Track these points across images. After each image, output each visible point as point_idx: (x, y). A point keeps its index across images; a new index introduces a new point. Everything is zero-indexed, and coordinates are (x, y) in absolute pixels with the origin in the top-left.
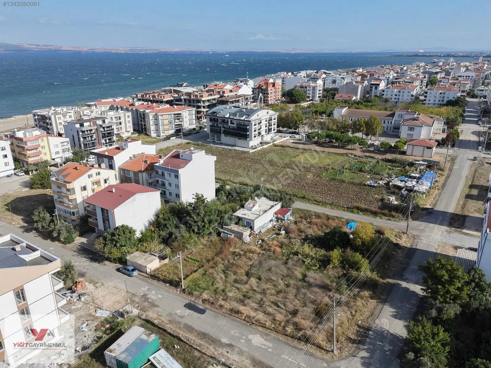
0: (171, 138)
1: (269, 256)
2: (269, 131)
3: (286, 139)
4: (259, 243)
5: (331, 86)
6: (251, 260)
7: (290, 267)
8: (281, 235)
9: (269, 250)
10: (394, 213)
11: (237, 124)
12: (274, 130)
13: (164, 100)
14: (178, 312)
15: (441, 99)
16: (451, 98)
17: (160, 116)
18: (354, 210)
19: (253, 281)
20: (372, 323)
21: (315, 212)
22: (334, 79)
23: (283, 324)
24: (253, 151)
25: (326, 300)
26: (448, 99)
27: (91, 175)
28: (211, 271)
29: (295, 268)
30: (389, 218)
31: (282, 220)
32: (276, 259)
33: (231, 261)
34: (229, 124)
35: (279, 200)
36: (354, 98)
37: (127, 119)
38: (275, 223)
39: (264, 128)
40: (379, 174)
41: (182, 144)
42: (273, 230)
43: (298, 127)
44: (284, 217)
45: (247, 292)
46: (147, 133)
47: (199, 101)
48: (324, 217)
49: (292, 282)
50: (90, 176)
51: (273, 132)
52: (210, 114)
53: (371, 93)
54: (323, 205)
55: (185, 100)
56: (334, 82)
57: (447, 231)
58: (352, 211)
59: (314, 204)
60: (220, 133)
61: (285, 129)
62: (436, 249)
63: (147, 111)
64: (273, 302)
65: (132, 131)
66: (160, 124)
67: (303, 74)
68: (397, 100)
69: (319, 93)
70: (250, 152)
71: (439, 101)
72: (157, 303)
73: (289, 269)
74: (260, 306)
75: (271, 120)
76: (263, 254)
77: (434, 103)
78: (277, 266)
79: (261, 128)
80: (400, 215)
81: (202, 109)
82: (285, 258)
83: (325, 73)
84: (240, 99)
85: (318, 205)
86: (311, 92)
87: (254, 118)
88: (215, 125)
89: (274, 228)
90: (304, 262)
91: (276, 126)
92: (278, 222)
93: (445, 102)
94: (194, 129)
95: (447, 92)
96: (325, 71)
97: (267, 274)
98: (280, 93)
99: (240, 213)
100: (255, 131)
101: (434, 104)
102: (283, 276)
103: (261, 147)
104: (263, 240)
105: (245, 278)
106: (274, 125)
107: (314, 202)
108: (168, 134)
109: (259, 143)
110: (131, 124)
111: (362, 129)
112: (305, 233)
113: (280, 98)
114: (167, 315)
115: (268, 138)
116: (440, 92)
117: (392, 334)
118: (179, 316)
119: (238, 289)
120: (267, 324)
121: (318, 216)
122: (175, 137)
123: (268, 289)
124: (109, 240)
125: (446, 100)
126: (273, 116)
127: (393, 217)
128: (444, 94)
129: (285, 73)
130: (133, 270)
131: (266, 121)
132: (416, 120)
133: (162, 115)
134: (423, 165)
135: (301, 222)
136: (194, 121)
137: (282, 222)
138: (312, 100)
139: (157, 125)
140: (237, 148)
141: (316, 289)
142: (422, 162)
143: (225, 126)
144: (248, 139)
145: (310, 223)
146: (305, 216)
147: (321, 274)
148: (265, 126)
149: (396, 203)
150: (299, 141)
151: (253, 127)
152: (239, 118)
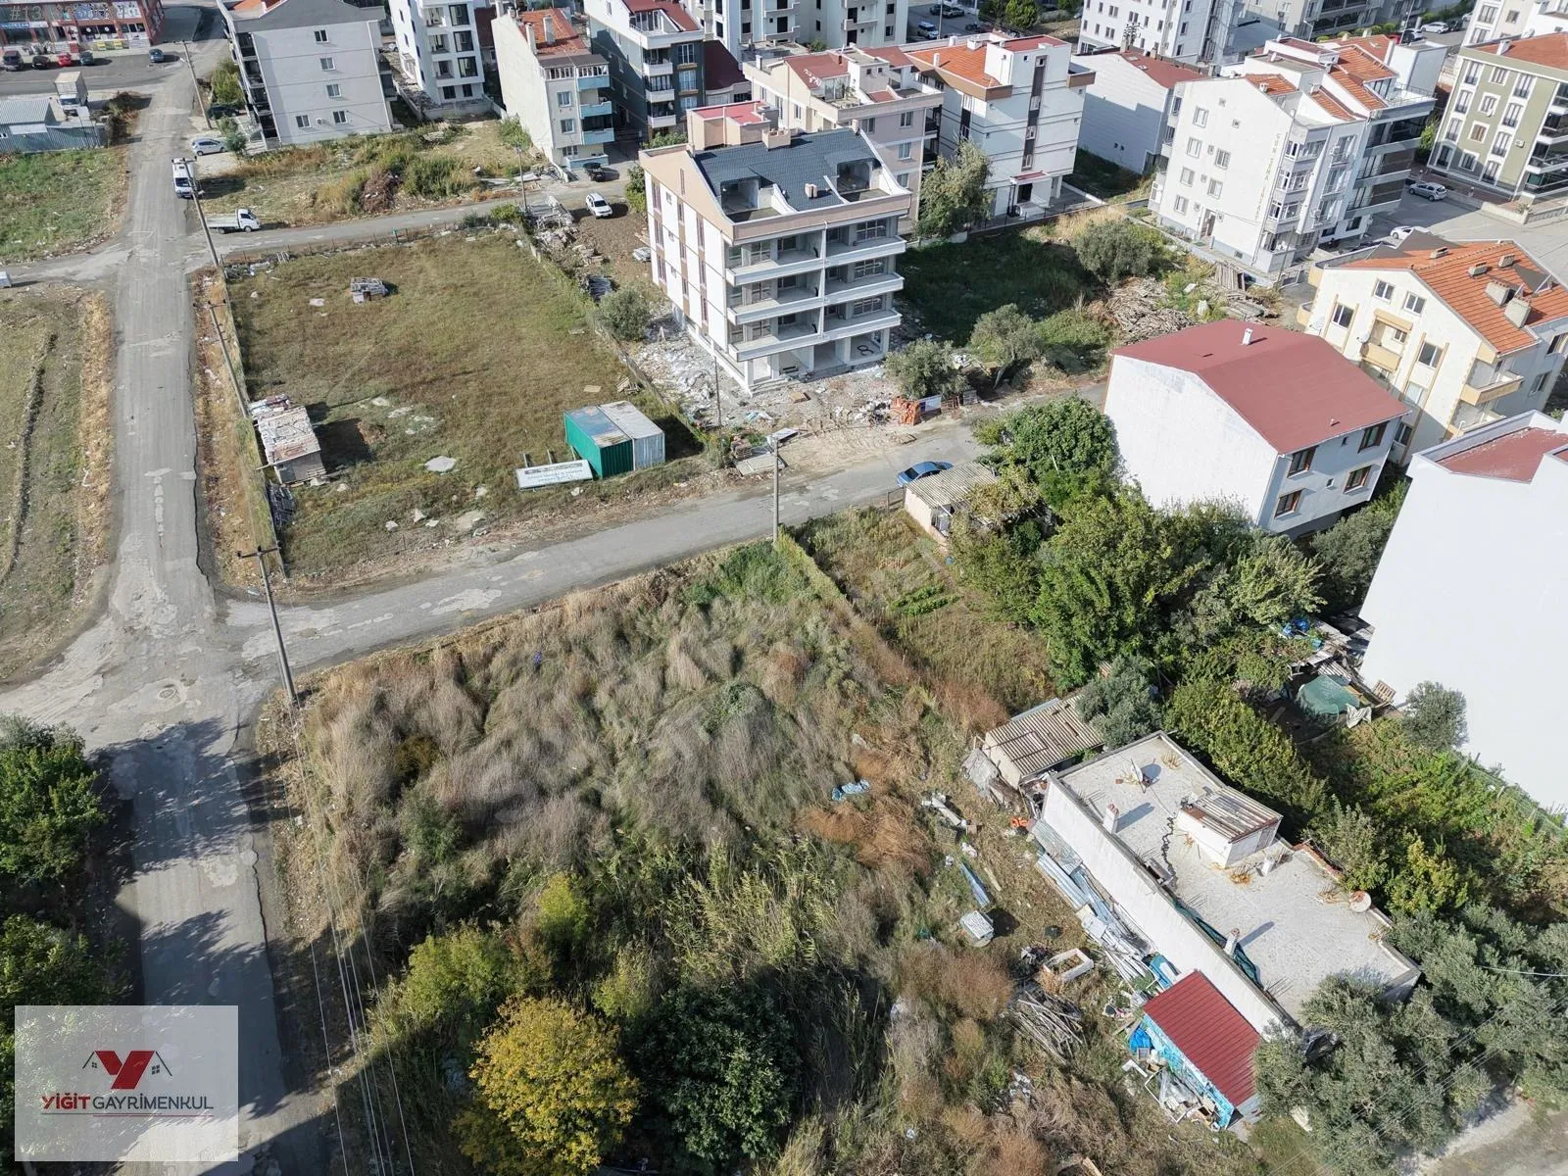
20: (261, 843)
50: (1383, 290)
117: (177, 853)
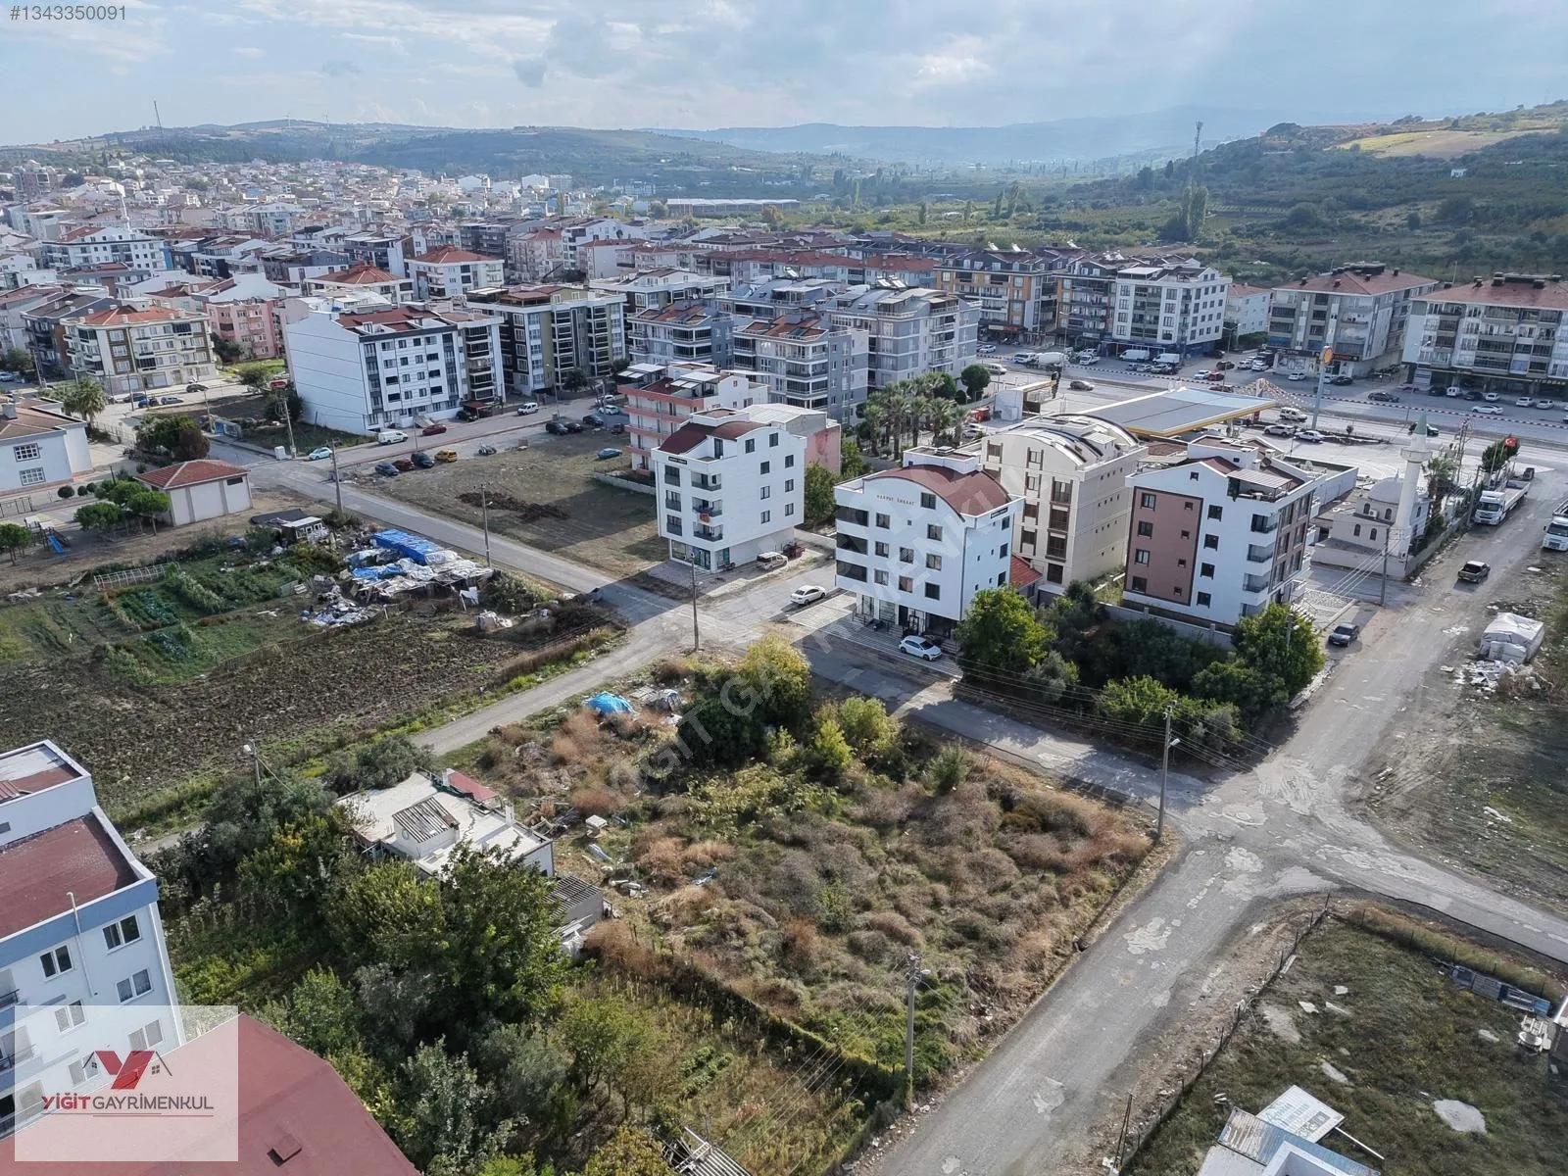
10: (597, 633)
20: (1052, 772)
28: (810, 1009)
29: (825, 828)
40: (277, 596)
48: (532, 733)
73: (830, 841)
76: (721, 883)
82: (767, 843)
117: (1088, 760)
127: (599, 641)
141: (942, 810)
149: (508, 623)
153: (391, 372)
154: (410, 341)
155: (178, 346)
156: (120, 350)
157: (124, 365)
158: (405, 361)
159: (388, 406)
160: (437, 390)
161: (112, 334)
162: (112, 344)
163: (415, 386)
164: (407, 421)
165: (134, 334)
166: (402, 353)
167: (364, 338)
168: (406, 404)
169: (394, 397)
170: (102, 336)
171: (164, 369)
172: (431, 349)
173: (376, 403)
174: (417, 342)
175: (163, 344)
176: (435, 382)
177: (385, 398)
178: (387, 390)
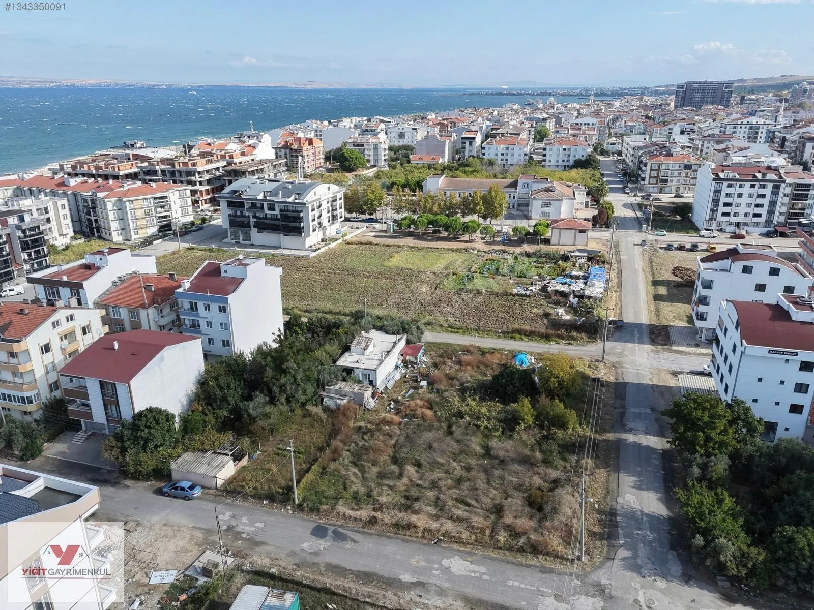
0: (155, 243)
1: (419, 426)
2: (333, 220)
3: (359, 231)
4: (392, 406)
5: (398, 143)
6: (391, 436)
7: (460, 437)
8: (422, 387)
9: (414, 416)
10: (574, 334)
11: (281, 210)
12: (341, 217)
13: (121, 173)
14: (305, 546)
15: (566, 159)
16: (579, 157)
17: (127, 203)
18: (514, 335)
19: (410, 470)
20: (614, 503)
21: (460, 345)
22: (401, 131)
23: (488, 532)
24: (315, 254)
25: (537, 481)
26: (575, 159)
27: (57, 322)
28: (332, 466)
29: (468, 437)
30: (567, 342)
31: (413, 363)
32: (430, 428)
33: (361, 444)
34: (266, 211)
35: (401, 331)
36: (441, 161)
37: (62, 212)
38: (403, 371)
39: (325, 215)
40: (525, 277)
41: (179, 251)
42: (405, 382)
43: (375, 211)
44: (416, 359)
45: (406, 491)
46: (103, 235)
47: (190, 173)
48: (476, 351)
49: (473, 462)
50: (55, 324)
51: (339, 220)
52: (228, 195)
53: (464, 152)
54: (464, 332)
55: (163, 171)
56: (402, 135)
57: (652, 351)
58: (512, 338)
59: (452, 332)
60: (249, 227)
61: (354, 215)
62: (650, 379)
63: (100, 195)
64: (456, 500)
65: (72, 234)
66: (130, 218)
67: (346, 122)
68: (504, 162)
69: (384, 154)
70: (311, 256)
71: (564, 161)
72: (259, 538)
73: (458, 441)
74: (441, 510)
75: (336, 200)
76: (406, 424)
77: (557, 164)
78: (439, 441)
79: (321, 215)
80: (584, 335)
81: (198, 187)
82: (444, 425)
83: (382, 121)
84: (265, 166)
85: (457, 333)
86: (372, 153)
87: (309, 198)
88: (239, 213)
89: (406, 379)
90: (478, 427)
91: (343, 210)
92: (408, 368)
93: (571, 163)
94: (192, 223)
95: (573, 148)
96: (382, 118)
97: (429, 455)
98: (322, 156)
99: (346, 361)
100: (314, 220)
101: (557, 166)
102: (454, 454)
103: (326, 247)
104: (396, 401)
105: (394, 468)
106: (341, 208)
107: (450, 329)
108: (146, 235)
109: (320, 240)
110: (69, 221)
111: (478, 208)
112: (458, 380)
113: (322, 164)
114: (288, 555)
115: (332, 231)
116: (564, 147)
117: (648, 515)
118: (311, 553)
119: (391, 488)
120: (464, 536)
121: (467, 350)
122: (160, 241)
123: (439, 479)
124: (129, 439)
125: (572, 159)
126: (338, 194)
127: (574, 339)
128: (569, 150)
129: (319, 122)
130: (192, 488)
131: (328, 202)
132: (551, 191)
133: (132, 201)
134: (582, 257)
135: (444, 363)
136: (190, 209)
137: (414, 367)
138: (374, 166)
139: (122, 219)
140: (285, 252)
141: (516, 467)
142: (578, 254)
143: (258, 214)
144: (303, 234)
145: (460, 363)
146: (445, 353)
147: (511, 442)
148: (326, 211)
149: (567, 317)
150: (383, 234)
151: (311, 214)
152: (283, 200)
153: (729, 200)
154: (748, 184)
155: (684, 175)
156: (654, 173)
157: (654, 180)
158: (740, 195)
159: (720, 217)
160: (759, 215)
161: (653, 165)
162: (652, 170)
163: (742, 210)
164: (732, 228)
165: (664, 167)
166: (739, 190)
167: (717, 179)
168: (734, 220)
169: (724, 214)
170: (649, 165)
171: (672, 186)
172: (762, 191)
173: (713, 215)
174: (753, 186)
175: (676, 174)
176: (758, 210)
177: (720, 213)
178: (722, 209)
